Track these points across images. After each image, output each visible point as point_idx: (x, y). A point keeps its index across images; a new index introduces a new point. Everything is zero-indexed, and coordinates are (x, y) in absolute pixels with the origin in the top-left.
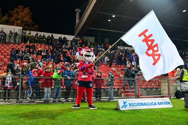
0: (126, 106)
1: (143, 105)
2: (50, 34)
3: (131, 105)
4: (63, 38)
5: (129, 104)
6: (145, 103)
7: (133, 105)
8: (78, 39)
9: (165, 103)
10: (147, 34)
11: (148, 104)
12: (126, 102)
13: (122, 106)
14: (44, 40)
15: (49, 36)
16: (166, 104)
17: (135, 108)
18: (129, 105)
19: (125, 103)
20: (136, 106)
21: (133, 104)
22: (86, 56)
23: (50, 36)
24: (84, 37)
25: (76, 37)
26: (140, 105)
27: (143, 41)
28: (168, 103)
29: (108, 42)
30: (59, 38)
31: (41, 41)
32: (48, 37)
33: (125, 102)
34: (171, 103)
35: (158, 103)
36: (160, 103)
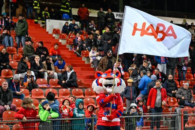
10: (139, 27)
22: (106, 86)
27: (142, 35)
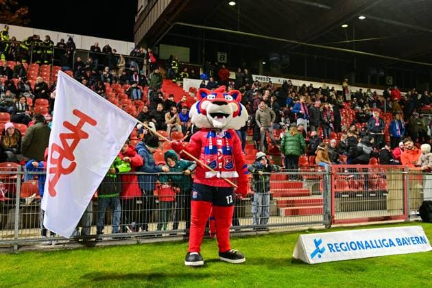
0: (321, 252)
1: (364, 248)
2: (65, 37)
3: (334, 248)
4: (104, 49)
5: (328, 245)
6: (366, 242)
7: (339, 249)
8: (145, 51)
9: (414, 239)
11: (375, 245)
12: (320, 242)
13: (312, 252)
14: (49, 52)
15: (63, 40)
16: (415, 242)
17: (344, 255)
18: (330, 249)
19: (317, 243)
20: (346, 250)
21: (338, 245)
23: (65, 42)
24: (161, 45)
25: (137, 47)
26: (356, 249)
28: (419, 240)
29: (225, 61)
30: (93, 48)
31: (40, 54)
32: (59, 44)
33: (317, 241)
34: (427, 240)
35: (397, 239)
36: (401, 241)
